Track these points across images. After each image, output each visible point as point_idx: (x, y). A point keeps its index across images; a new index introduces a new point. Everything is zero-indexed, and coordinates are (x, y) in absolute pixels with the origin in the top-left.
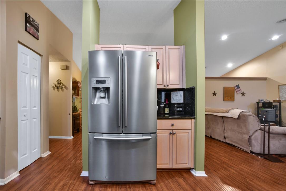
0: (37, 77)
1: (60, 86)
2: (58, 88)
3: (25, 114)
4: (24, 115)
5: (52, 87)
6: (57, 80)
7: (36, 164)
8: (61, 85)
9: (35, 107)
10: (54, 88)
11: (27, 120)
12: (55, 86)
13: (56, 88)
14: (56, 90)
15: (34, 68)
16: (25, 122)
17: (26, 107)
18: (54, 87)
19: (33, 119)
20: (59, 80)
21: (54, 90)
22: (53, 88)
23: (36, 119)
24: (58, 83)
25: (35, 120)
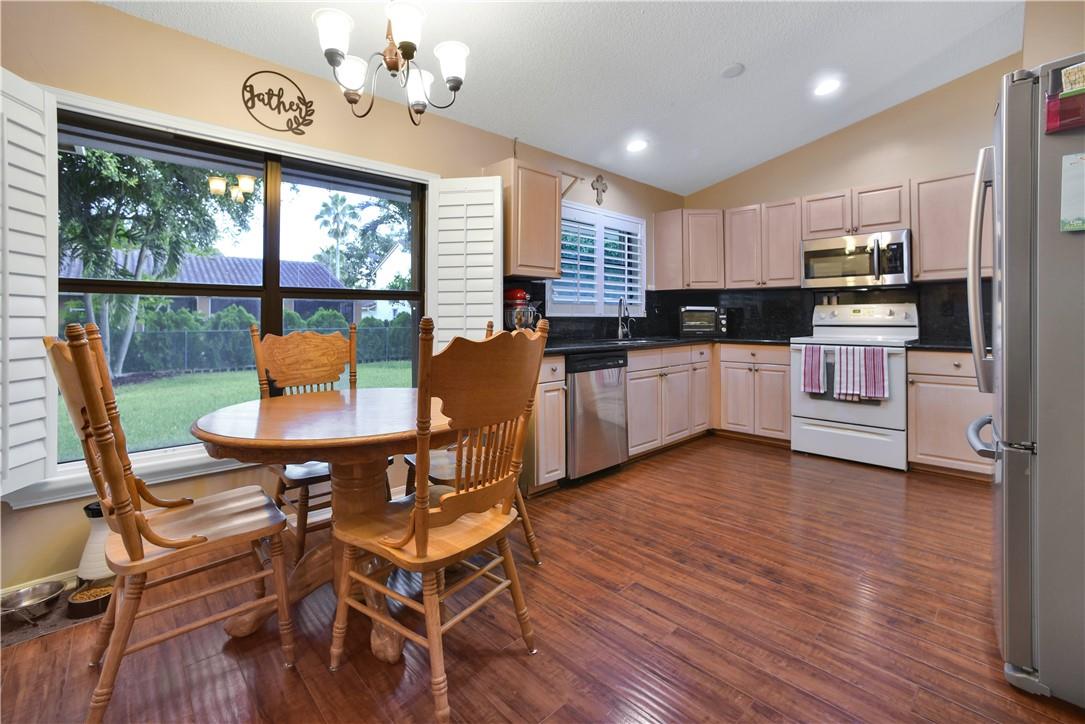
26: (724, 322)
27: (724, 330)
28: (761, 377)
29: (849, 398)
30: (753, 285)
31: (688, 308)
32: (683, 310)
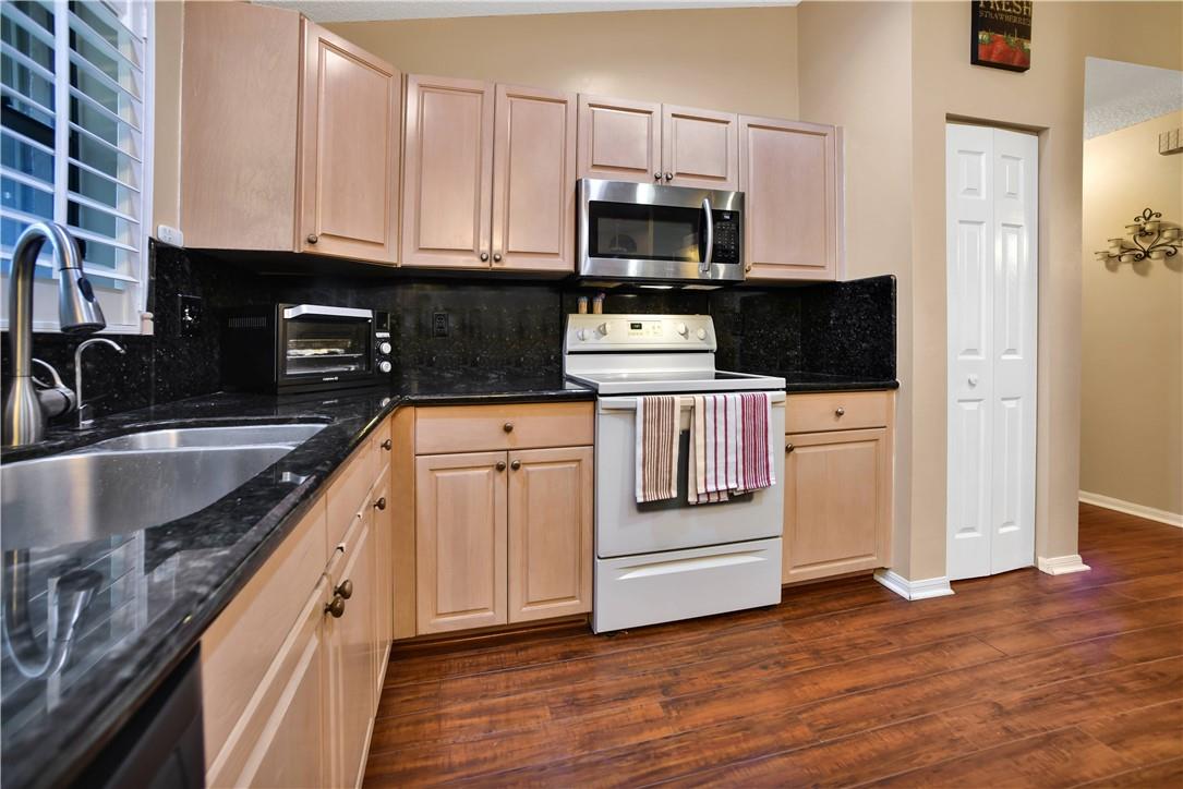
0: (1018, 226)
1: (1152, 248)
2: (1140, 258)
3: (973, 377)
4: (969, 381)
5: (1099, 256)
6: (1137, 219)
7: (1013, 587)
8: (1162, 241)
9: (1012, 351)
10: (1112, 263)
11: (980, 400)
12: (1116, 251)
13: (1124, 259)
14: (1126, 267)
15: (1009, 193)
16: (973, 406)
17: (974, 351)
18: (1109, 257)
19: (1004, 399)
20: (1148, 215)
21: (1112, 269)
22: (1103, 263)
23: (1014, 402)
24: (1143, 233)
25: (1011, 404)
26: (386, 348)
27: (386, 367)
28: (526, 483)
29: (714, 498)
30: (473, 262)
31: (305, 309)
32: (289, 313)
